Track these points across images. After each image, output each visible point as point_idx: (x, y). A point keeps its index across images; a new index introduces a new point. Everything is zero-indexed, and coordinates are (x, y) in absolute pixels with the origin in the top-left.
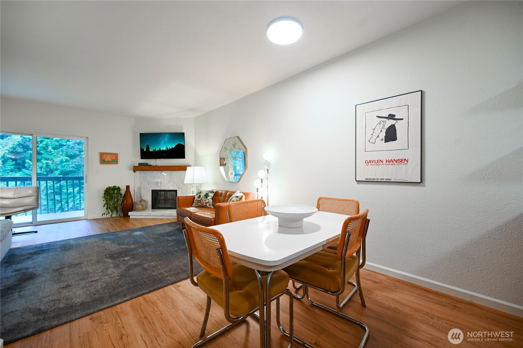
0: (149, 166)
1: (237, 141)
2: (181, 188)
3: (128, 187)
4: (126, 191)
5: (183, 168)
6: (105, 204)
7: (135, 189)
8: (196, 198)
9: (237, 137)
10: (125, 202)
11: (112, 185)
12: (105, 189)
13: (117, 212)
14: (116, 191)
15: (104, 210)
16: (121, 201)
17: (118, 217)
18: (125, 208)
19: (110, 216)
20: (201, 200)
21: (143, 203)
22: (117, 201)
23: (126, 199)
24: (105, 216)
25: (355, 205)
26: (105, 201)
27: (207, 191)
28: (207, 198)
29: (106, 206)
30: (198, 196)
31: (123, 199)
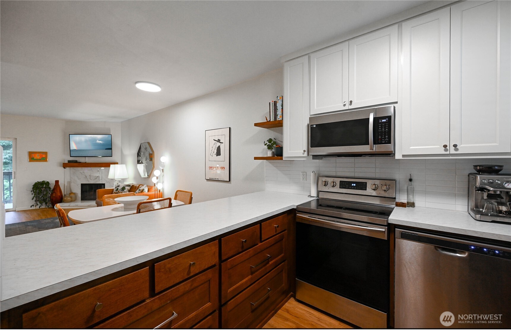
0: (78, 163)
1: (148, 146)
2: (108, 182)
3: (57, 182)
4: (55, 185)
5: (107, 165)
6: (34, 197)
7: (65, 184)
8: (114, 191)
9: (148, 142)
10: (54, 195)
11: (41, 180)
12: (34, 184)
13: (46, 204)
14: (44, 185)
15: (33, 202)
16: (51, 194)
17: (47, 208)
18: (54, 200)
19: (38, 208)
20: (118, 192)
21: (72, 195)
22: (46, 195)
23: (55, 193)
24: (33, 208)
25: (190, 194)
26: (34, 194)
27: (125, 185)
28: (124, 190)
29: (35, 199)
30: (116, 189)
31: (52, 192)
